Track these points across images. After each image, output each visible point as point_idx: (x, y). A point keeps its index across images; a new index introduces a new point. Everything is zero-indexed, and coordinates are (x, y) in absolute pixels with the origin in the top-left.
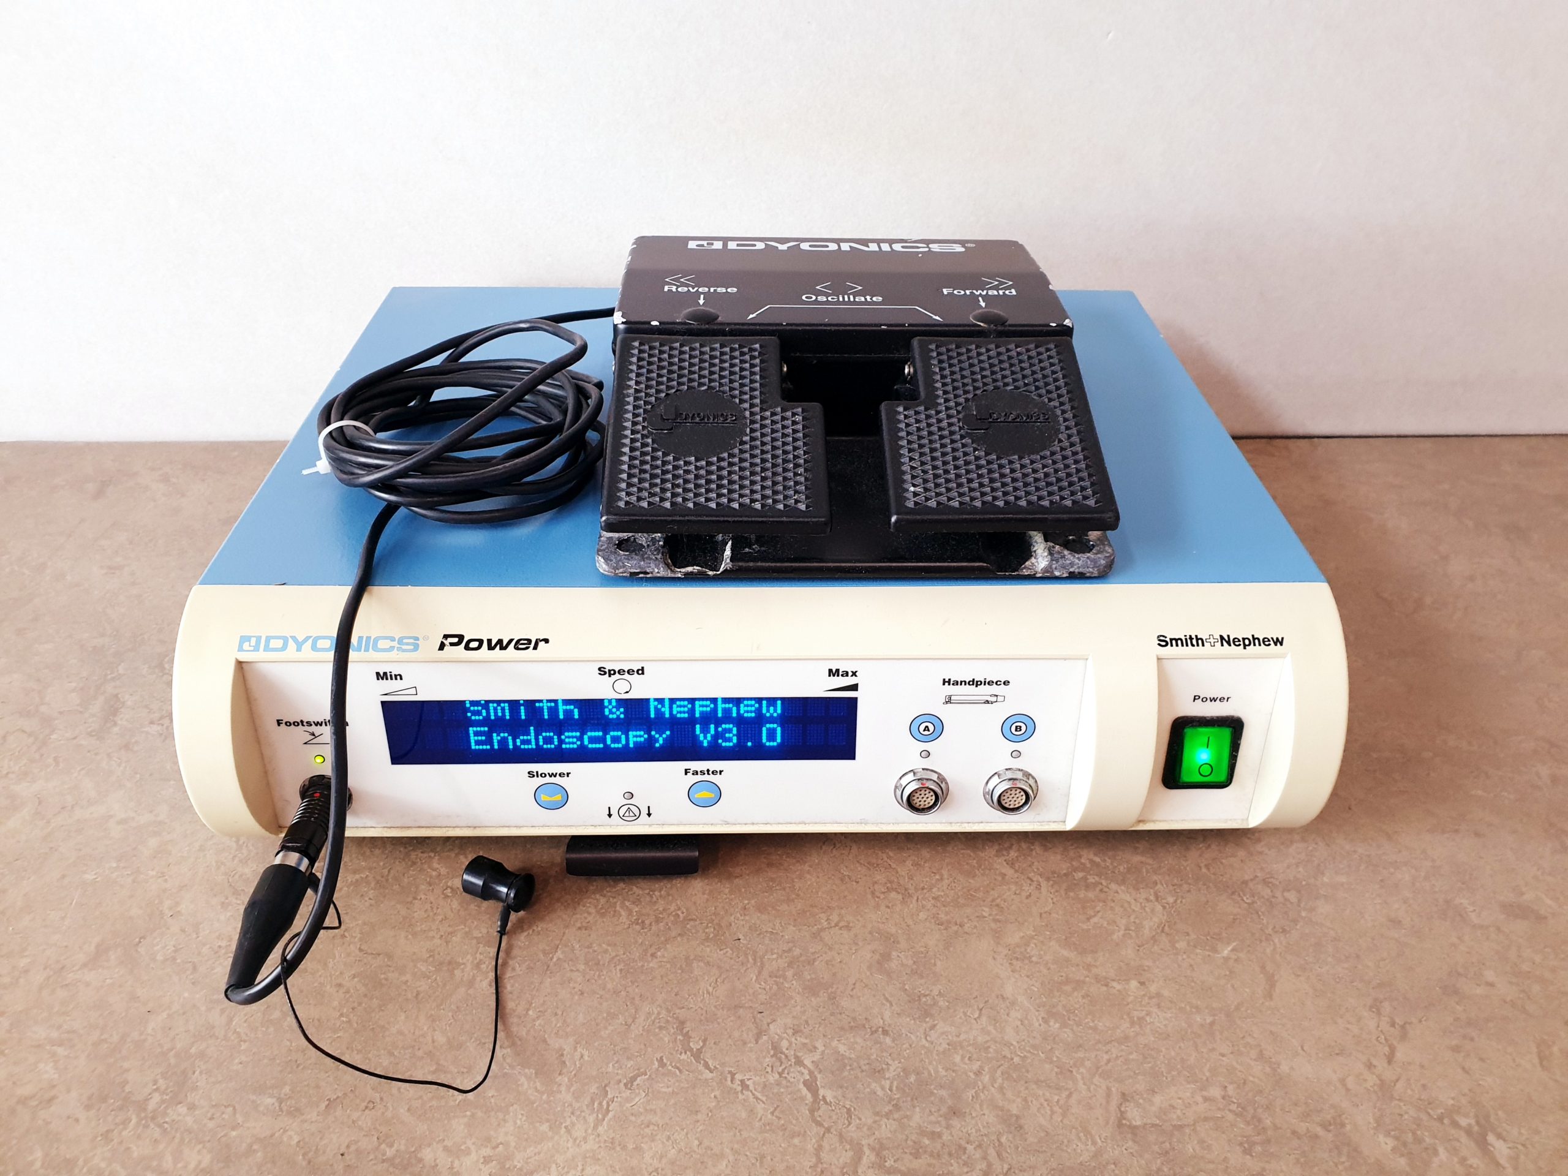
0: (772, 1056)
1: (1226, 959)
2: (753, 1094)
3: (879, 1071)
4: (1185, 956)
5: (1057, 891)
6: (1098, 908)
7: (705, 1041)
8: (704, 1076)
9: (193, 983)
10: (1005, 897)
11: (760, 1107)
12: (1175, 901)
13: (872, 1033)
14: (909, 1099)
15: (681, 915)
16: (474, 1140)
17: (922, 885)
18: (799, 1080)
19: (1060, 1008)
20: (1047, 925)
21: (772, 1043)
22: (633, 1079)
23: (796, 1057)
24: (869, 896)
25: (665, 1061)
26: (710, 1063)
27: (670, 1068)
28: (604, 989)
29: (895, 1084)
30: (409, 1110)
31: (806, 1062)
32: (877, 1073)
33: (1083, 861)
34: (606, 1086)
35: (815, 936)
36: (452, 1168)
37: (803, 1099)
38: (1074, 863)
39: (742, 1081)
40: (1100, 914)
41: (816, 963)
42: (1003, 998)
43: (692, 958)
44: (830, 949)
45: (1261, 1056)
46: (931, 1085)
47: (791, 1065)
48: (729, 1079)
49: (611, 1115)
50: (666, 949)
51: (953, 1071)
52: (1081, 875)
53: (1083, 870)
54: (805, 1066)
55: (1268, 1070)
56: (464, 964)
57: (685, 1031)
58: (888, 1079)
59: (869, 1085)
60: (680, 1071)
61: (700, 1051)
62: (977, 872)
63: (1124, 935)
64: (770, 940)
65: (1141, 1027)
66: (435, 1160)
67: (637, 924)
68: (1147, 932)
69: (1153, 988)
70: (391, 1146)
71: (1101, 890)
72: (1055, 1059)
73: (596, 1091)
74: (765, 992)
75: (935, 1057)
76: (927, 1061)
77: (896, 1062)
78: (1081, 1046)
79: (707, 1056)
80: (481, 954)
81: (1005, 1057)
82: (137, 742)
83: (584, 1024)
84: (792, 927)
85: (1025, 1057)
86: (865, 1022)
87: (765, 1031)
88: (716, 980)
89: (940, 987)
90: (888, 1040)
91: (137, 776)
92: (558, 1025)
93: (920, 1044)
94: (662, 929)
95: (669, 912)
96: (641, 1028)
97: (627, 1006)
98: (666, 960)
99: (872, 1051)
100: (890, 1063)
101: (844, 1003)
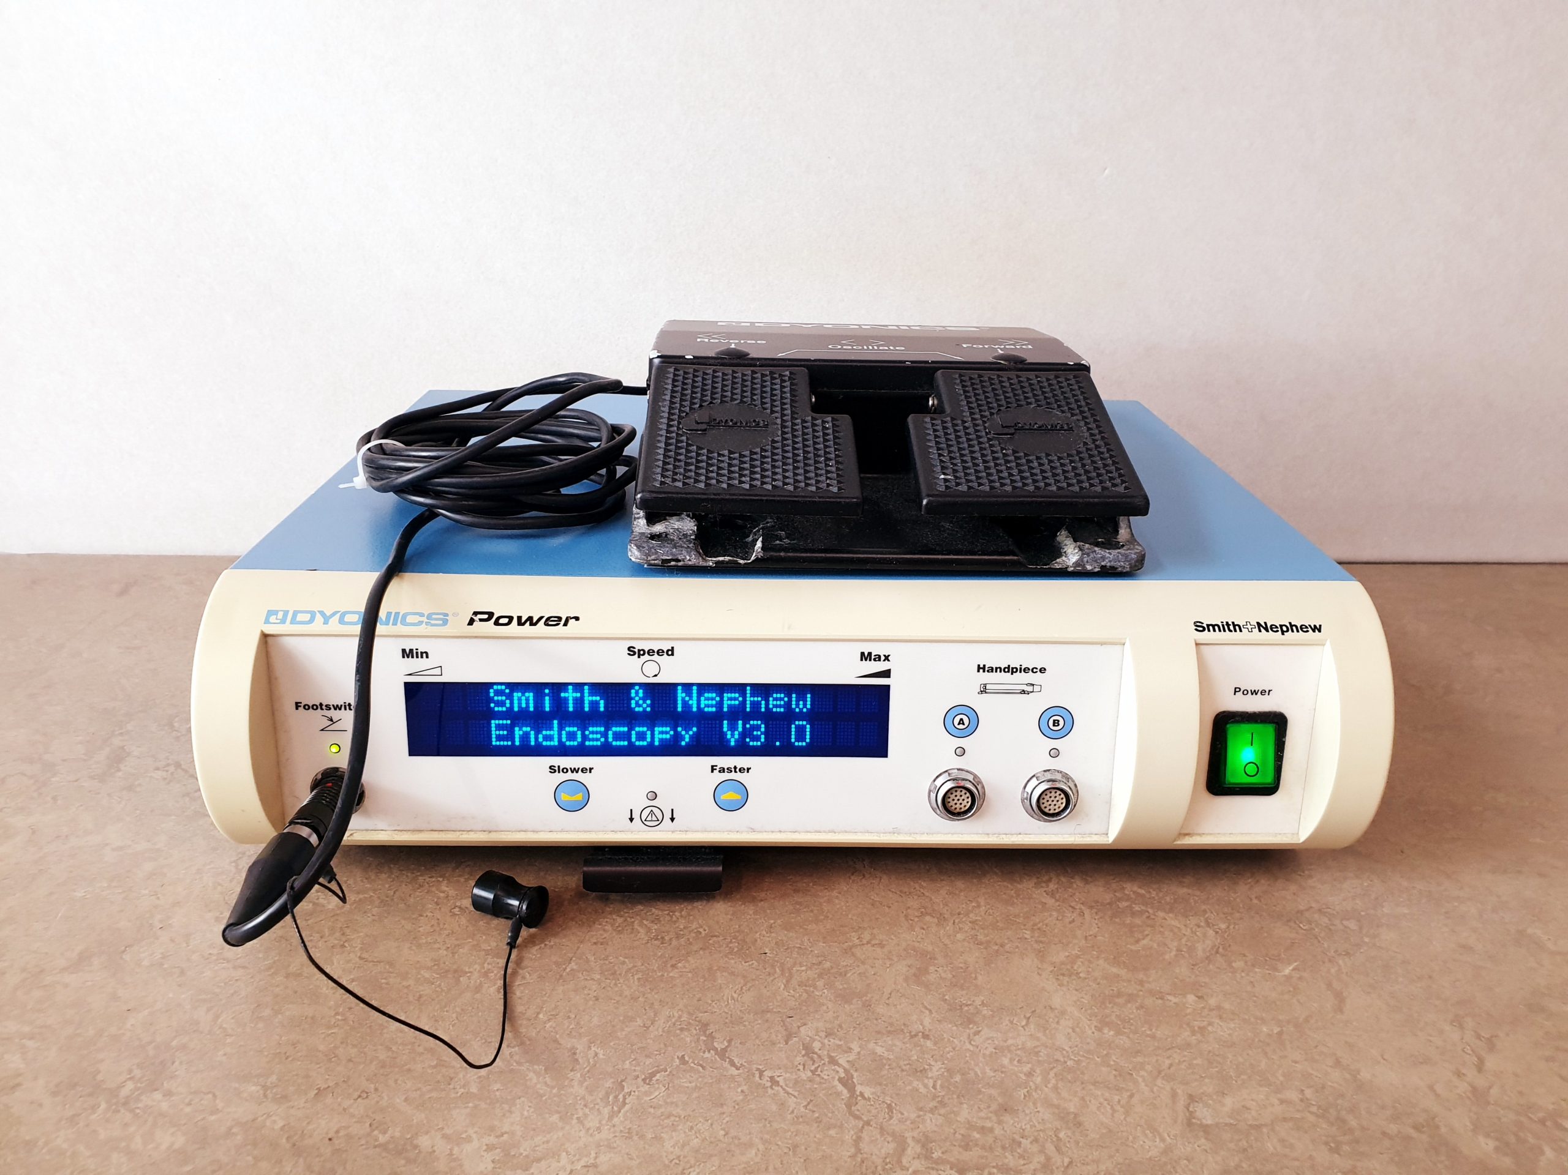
0: (803, 1056)
1: (1288, 977)
2: (784, 1089)
3: (922, 1069)
4: (1243, 974)
5: (1101, 918)
6: (1146, 933)
7: (730, 1041)
8: (731, 1072)
9: (179, 986)
10: (1046, 922)
11: (792, 1101)
12: (1228, 927)
13: (912, 1037)
14: (955, 1096)
15: (703, 933)
16: (475, 1130)
17: (958, 911)
18: (833, 1078)
19: (1113, 1017)
20: (1093, 947)
21: (803, 1044)
22: (652, 1075)
23: (829, 1057)
25: (686, 1059)
26: (736, 1061)
27: (692, 1065)
28: (620, 996)
29: (939, 1082)
30: (406, 1100)
31: (841, 1061)
32: (919, 1072)
34: (622, 1081)
35: (846, 951)
36: (451, 1154)
37: (838, 1094)
39: (773, 1077)
40: (1149, 937)
41: (849, 975)
42: (1051, 1008)
43: (715, 968)
44: (863, 963)
45: (1337, 1064)
46: (979, 1084)
47: (824, 1064)
48: (757, 1075)
49: (627, 1107)
50: (688, 961)
51: (1002, 1069)
54: (839, 1065)
55: (1347, 1076)
56: (470, 972)
57: (708, 1033)
58: (932, 1078)
59: (912, 1080)
60: (704, 1068)
61: (724, 1050)
63: (1176, 956)
64: (798, 953)
65: (1202, 1035)
66: (433, 1147)
67: (657, 939)
68: (1200, 953)
69: (1212, 1002)
70: (385, 1132)
72: (1112, 1063)
73: (611, 1086)
74: (794, 999)
75: (981, 1059)
76: (972, 1062)
77: (939, 1063)
78: (1138, 1052)
79: (733, 1055)
80: (488, 964)
81: (1057, 1060)
82: (140, 785)
83: (599, 1026)
84: (821, 944)
85: (1079, 1060)
86: (903, 1027)
87: (796, 1033)
88: (742, 988)
89: (983, 998)
90: (929, 1043)
91: (138, 812)
92: (571, 1027)
93: (964, 1048)
94: (683, 943)
95: (690, 929)
96: (660, 1030)
97: (645, 1010)
98: (687, 970)
99: (913, 1052)
100: (932, 1063)
101: (879, 1009)
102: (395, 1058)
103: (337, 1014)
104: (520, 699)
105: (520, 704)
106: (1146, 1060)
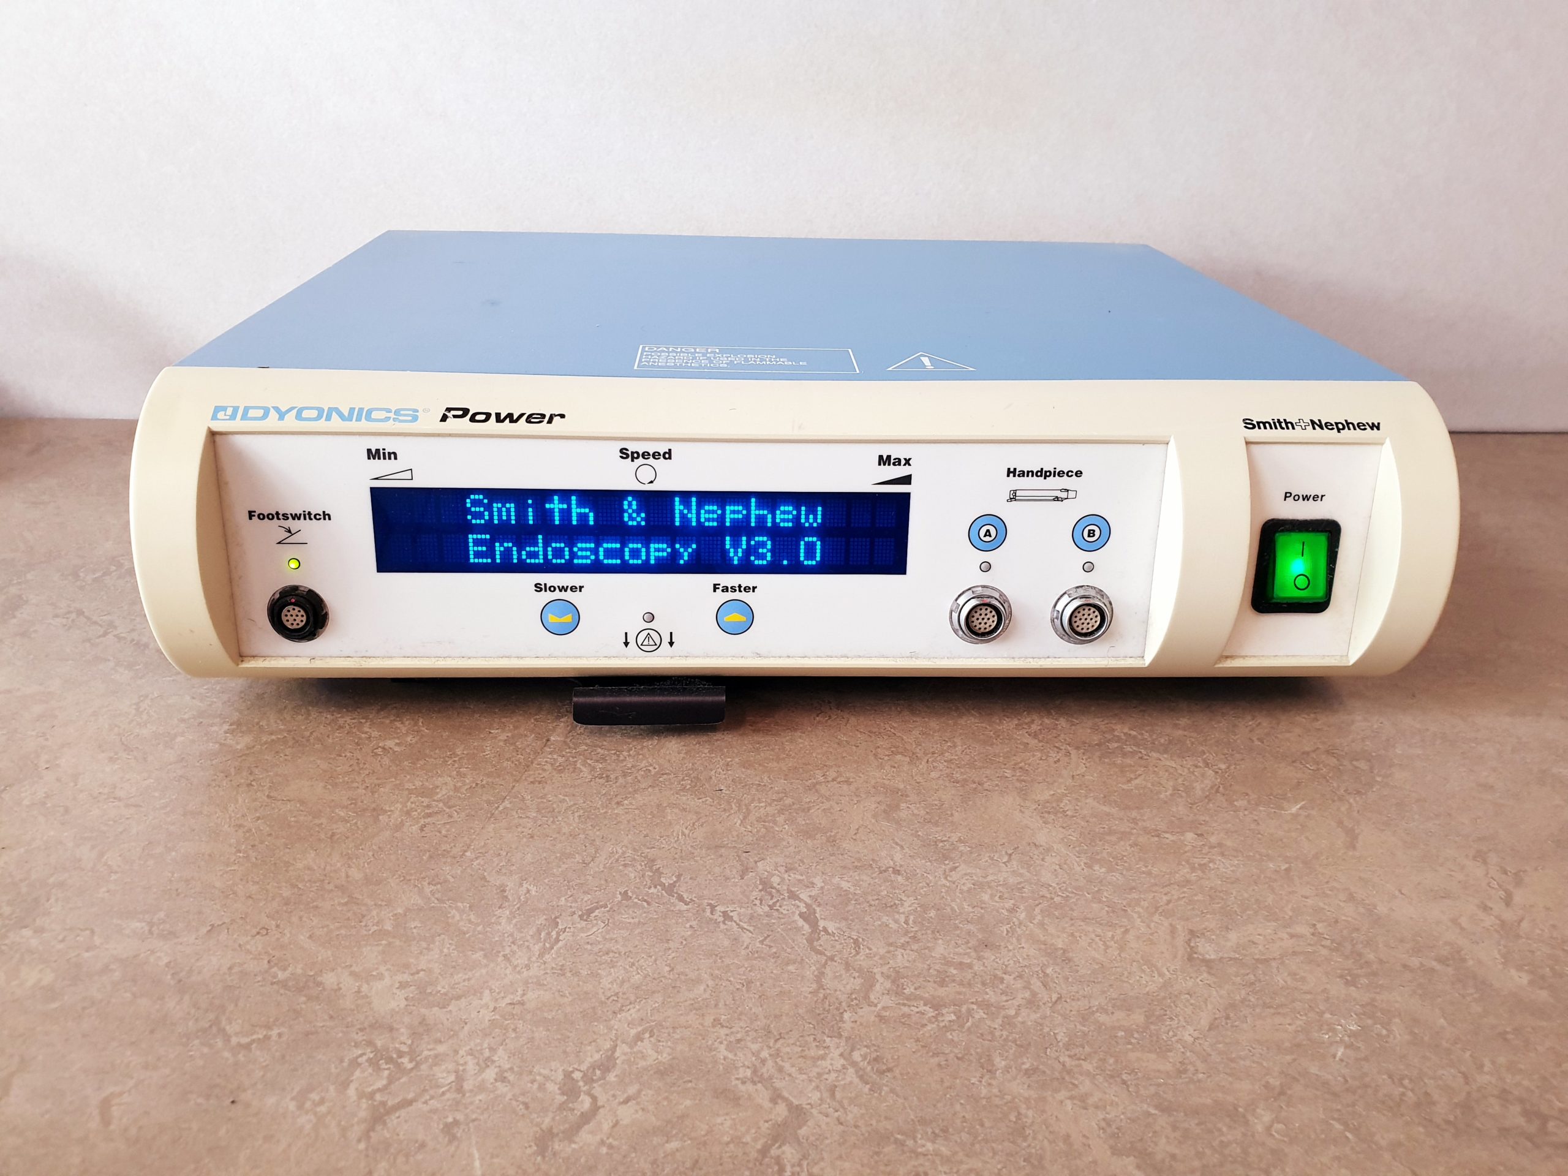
0: (761, 891)
1: (1295, 816)
2: (738, 924)
3: (892, 906)
4: (1246, 813)
7: (679, 876)
8: (678, 908)
10: (1029, 761)
11: (746, 938)
12: (1228, 768)
13: (881, 872)
14: (929, 932)
16: (389, 966)
18: (793, 913)
19: (1105, 855)
20: (1081, 786)
21: (761, 879)
22: (590, 912)
23: (790, 892)
24: (872, 758)
25: (630, 894)
26: (685, 896)
27: (636, 900)
29: (912, 917)
30: (310, 937)
31: (802, 896)
32: (891, 907)
34: (556, 918)
35: (810, 788)
36: (359, 992)
37: (799, 929)
39: (725, 913)
41: (812, 811)
42: (1036, 845)
44: (828, 799)
45: (1351, 898)
46: (955, 920)
47: (784, 899)
48: (708, 910)
49: (560, 944)
50: (634, 798)
51: (982, 908)
53: (1117, 742)
54: (800, 900)
55: (1362, 910)
56: (391, 811)
57: (654, 868)
58: (903, 913)
59: (879, 919)
60: (649, 904)
61: (673, 885)
63: (1172, 795)
64: (757, 791)
65: (1203, 872)
66: (338, 984)
68: (1198, 792)
69: (1213, 839)
70: (285, 969)
71: (1141, 758)
72: (1104, 899)
73: (544, 922)
74: (751, 834)
75: (958, 895)
76: (948, 898)
77: (911, 898)
78: (1133, 888)
79: (681, 890)
81: (1043, 896)
83: (533, 863)
84: (782, 781)
85: (1067, 896)
86: (871, 862)
87: (752, 868)
88: (693, 824)
89: (960, 834)
90: (900, 878)
92: (501, 865)
93: (939, 883)
94: (630, 781)
96: (601, 866)
97: (585, 847)
98: (634, 807)
99: (882, 888)
100: (904, 899)
101: (845, 845)
102: (301, 895)
104: (500, 511)
105: (500, 515)
106: (1142, 896)
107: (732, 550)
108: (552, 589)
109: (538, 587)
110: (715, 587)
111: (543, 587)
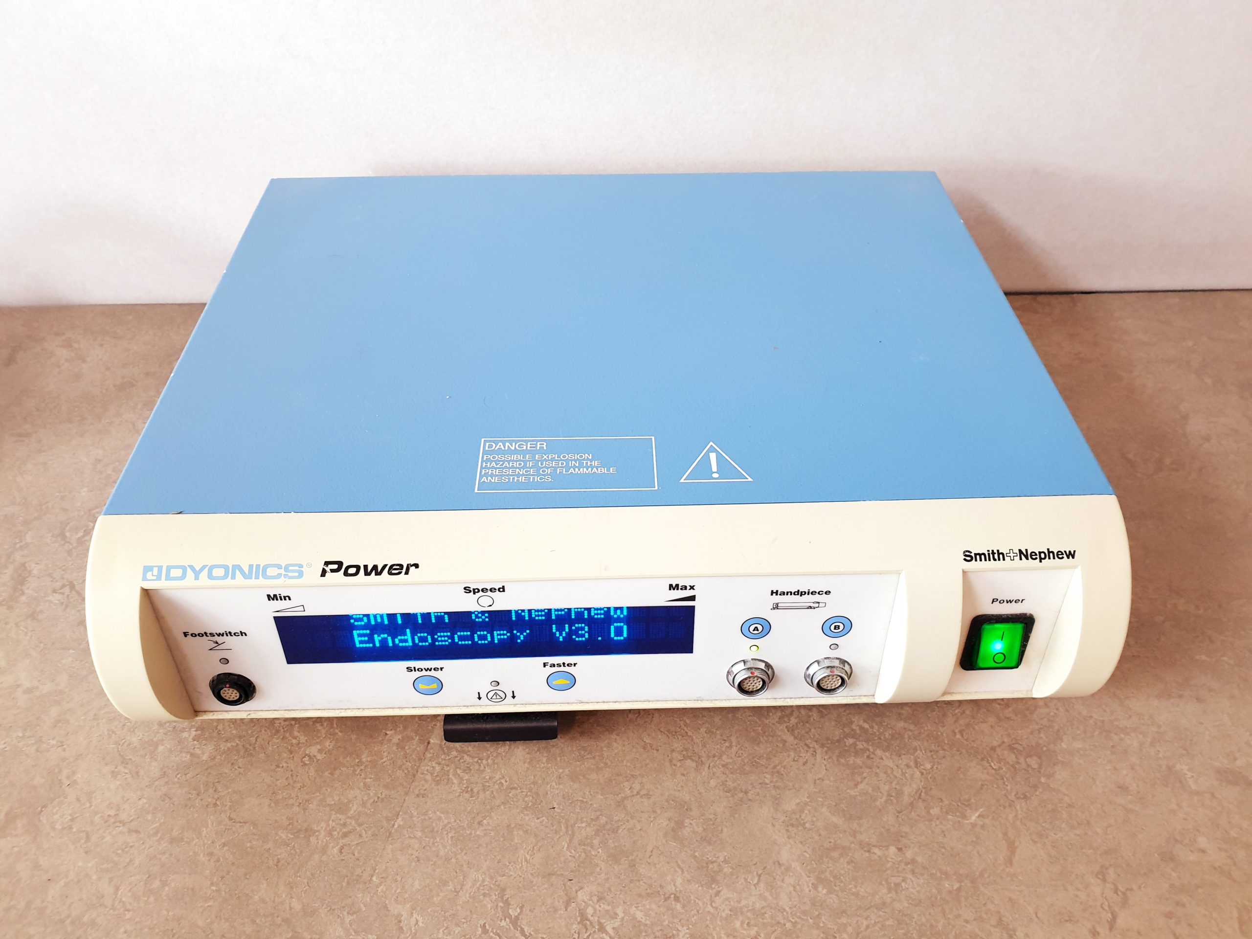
1: (974, 825)
4: (938, 822)
5: (830, 758)
6: (865, 775)
7: (521, 908)
9: (86, 853)
10: (785, 763)
12: (932, 768)
15: (504, 783)
17: (713, 752)
19: (828, 873)
20: (820, 792)
24: (667, 764)
33: (854, 727)
35: (620, 804)
38: (846, 730)
40: (866, 780)
41: (621, 828)
42: (779, 864)
43: (512, 826)
44: (632, 817)
45: (1000, 923)
50: (491, 818)
52: (850, 741)
53: (853, 737)
55: (1005, 936)
56: (318, 831)
62: (762, 739)
63: (886, 801)
64: (581, 809)
65: (897, 893)
67: (467, 792)
68: (906, 799)
69: (909, 854)
71: (868, 757)
72: (822, 924)
74: (574, 860)
75: (719, 923)
76: (711, 926)
77: (685, 928)
78: (844, 912)
79: (523, 923)
80: (333, 821)
81: (778, 923)
82: (41, 612)
83: (419, 890)
84: (600, 796)
85: (796, 922)
86: (659, 889)
87: (574, 898)
88: (533, 848)
89: (726, 854)
91: (42, 645)
92: (398, 891)
94: (488, 797)
95: (494, 780)
96: (468, 895)
97: (456, 872)
98: (490, 828)
99: (665, 917)
100: (680, 928)
101: (642, 871)
102: (259, 931)
103: (212, 884)
107: (558, 634)
108: (420, 670)
109: (409, 669)
110: (545, 665)
111: (413, 669)
